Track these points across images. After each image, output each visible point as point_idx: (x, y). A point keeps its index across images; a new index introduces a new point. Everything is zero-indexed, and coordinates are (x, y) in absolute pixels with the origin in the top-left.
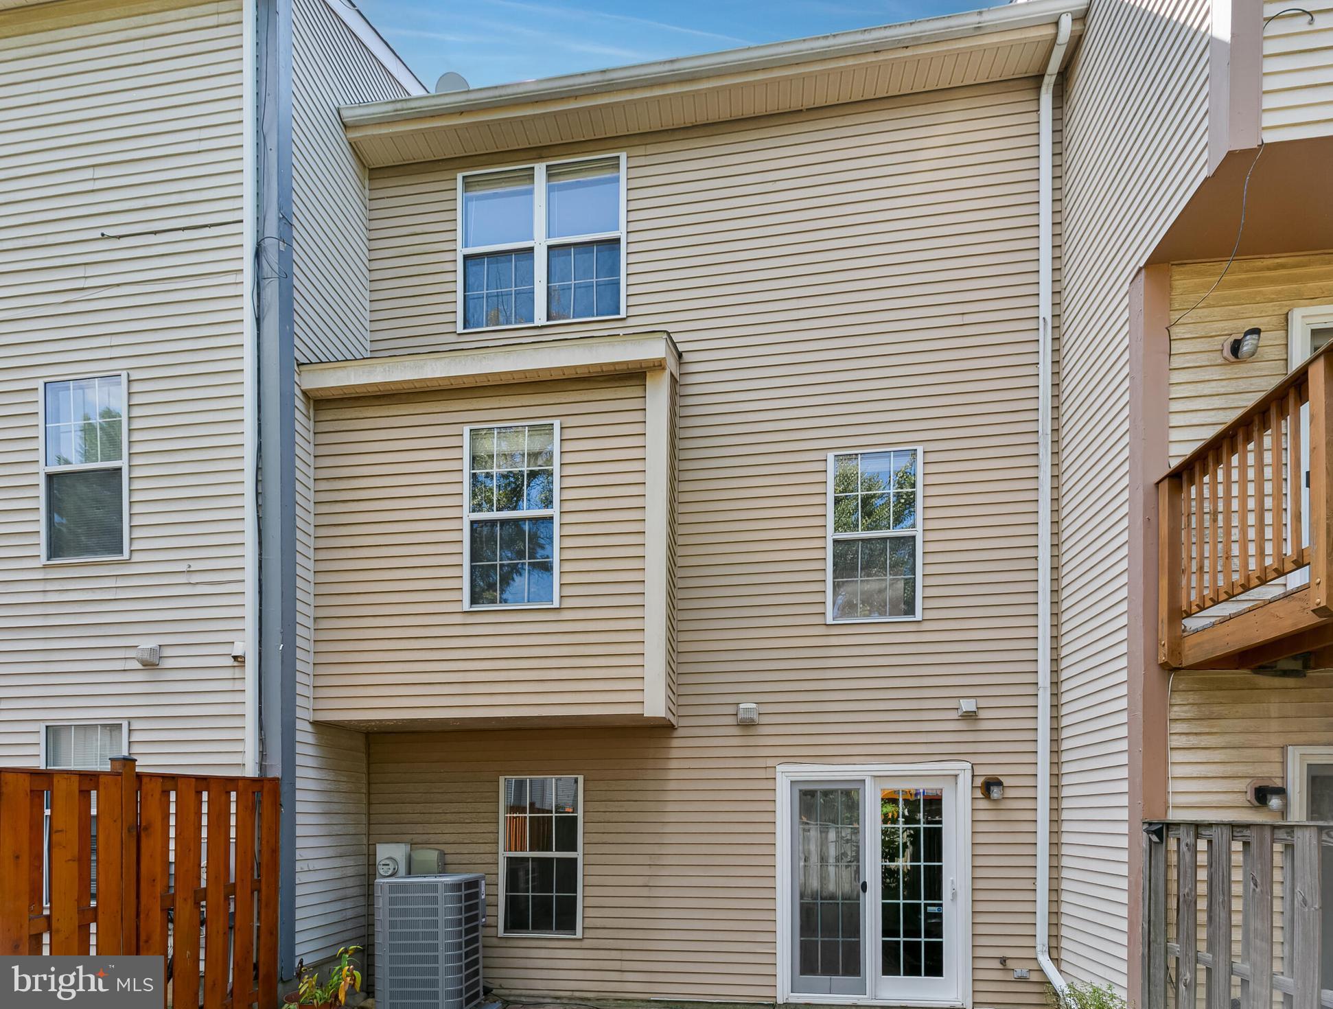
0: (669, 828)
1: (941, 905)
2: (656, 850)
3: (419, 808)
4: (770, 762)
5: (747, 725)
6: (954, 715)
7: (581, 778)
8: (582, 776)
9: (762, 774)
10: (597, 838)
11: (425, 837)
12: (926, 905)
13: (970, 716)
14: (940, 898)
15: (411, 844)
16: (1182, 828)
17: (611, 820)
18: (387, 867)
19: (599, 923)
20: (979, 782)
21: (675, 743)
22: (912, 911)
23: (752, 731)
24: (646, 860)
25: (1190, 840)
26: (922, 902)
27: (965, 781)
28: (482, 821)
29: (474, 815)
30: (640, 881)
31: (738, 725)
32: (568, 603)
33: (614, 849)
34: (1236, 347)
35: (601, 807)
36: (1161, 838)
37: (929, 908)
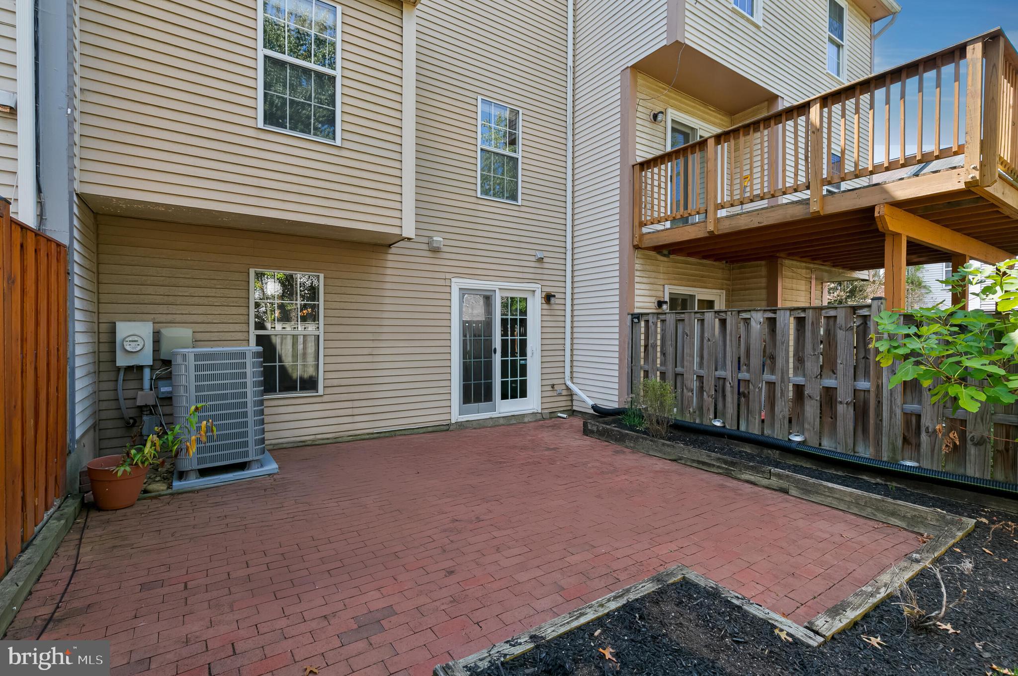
0: (386, 315)
1: (526, 360)
2: (378, 329)
3: (162, 290)
4: (448, 276)
5: (435, 250)
6: (533, 259)
7: (322, 276)
8: (323, 275)
9: (442, 282)
10: (334, 321)
11: (170, 318)
12: (520, 360)
13: (540, 260)
14: (526, 356)
15: (154, 323)
16: (650, 315)
17: (345, 308)
18: (137, 343)
19: (336, 382)
20: (544, 294)
21: (390, 257)
22: (514, 362)
23: (438, 255)
24: (370, 336)
25: (655, 320)
26: (519, 358)
27: (538, 294)
28: (232, 305)
29: (223, 299)
30: (366, 351)
31: (429, 250)
32: (347, 145)
33: (348, 329)
34: (655, 117)
35: (337, 298)
36: (639, 320)
37: (521, 361)
